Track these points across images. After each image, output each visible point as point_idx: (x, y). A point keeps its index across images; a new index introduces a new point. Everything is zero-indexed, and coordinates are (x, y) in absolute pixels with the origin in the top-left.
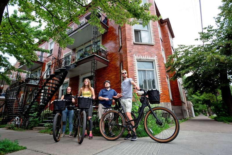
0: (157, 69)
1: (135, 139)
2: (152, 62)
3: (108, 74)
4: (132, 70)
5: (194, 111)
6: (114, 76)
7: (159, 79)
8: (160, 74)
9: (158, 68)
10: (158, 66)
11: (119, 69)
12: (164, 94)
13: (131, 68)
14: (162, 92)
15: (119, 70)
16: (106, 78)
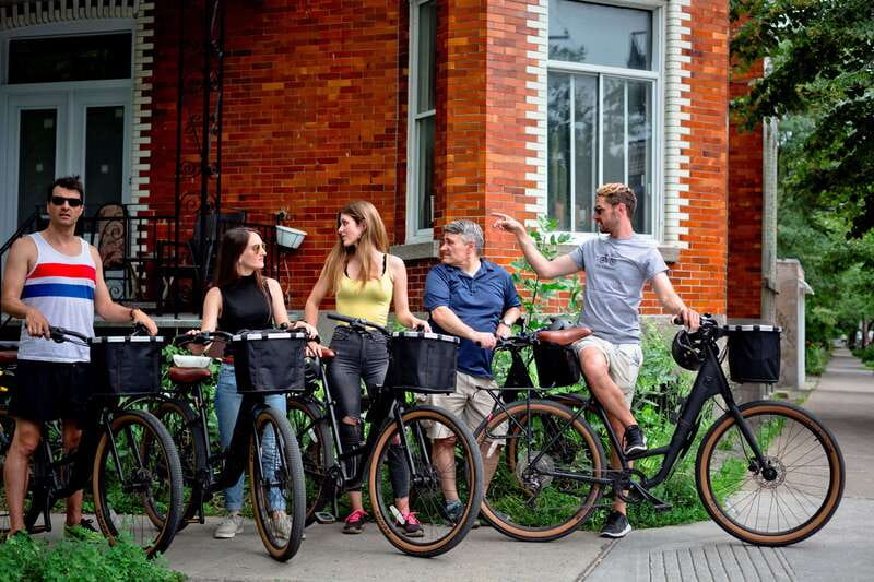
0: (679, 73)
1: (621, 531)
2: (650, 13)
3: (287, 50)
4: (512, 73)
5: (807, 339)
6: (347, 83)
7: (683, 152)
8: (692, 111)
9: (685, 66)
10: (686, 52)
11: (395, 29)
12: (696, 261)
13: (509, 51)
14: (685, 245)
15: (393, 37)
16: (267, 87)
